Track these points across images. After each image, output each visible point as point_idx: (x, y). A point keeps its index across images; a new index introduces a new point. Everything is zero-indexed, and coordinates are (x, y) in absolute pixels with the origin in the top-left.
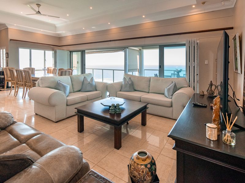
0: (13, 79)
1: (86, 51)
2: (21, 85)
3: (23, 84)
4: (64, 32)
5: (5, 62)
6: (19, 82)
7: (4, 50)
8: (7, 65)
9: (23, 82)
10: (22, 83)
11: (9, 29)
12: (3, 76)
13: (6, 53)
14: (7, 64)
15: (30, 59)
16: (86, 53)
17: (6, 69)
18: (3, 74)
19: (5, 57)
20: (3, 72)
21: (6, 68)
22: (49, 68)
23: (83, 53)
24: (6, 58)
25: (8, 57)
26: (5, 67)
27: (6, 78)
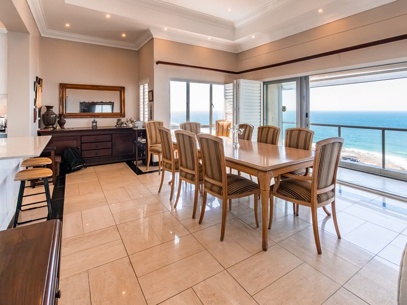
0: (169, 157)
1: (311, 79)
2: (189, 176)
3: (194, 175)
4: (253, 37)
5: (147, 110)
6: (181, 165)
7: (146, 86)
8: (151, 117)
9: (194, 170)
10: (193, 172)
11: (155, 41)
12: (144, 140)
13: (149, 92)
14: (151, 114)
15: (187, 104)
16: (311, 84)
17: (150, 126)
18: (145, 136)
19: (147, 100)
20: (145, 130)
21: (149, 123)
22: (221, 123)
23: (303, 84)
24: (150, 101)
25: (153, 100)
26: (146, 120)
27: (149, 145)
